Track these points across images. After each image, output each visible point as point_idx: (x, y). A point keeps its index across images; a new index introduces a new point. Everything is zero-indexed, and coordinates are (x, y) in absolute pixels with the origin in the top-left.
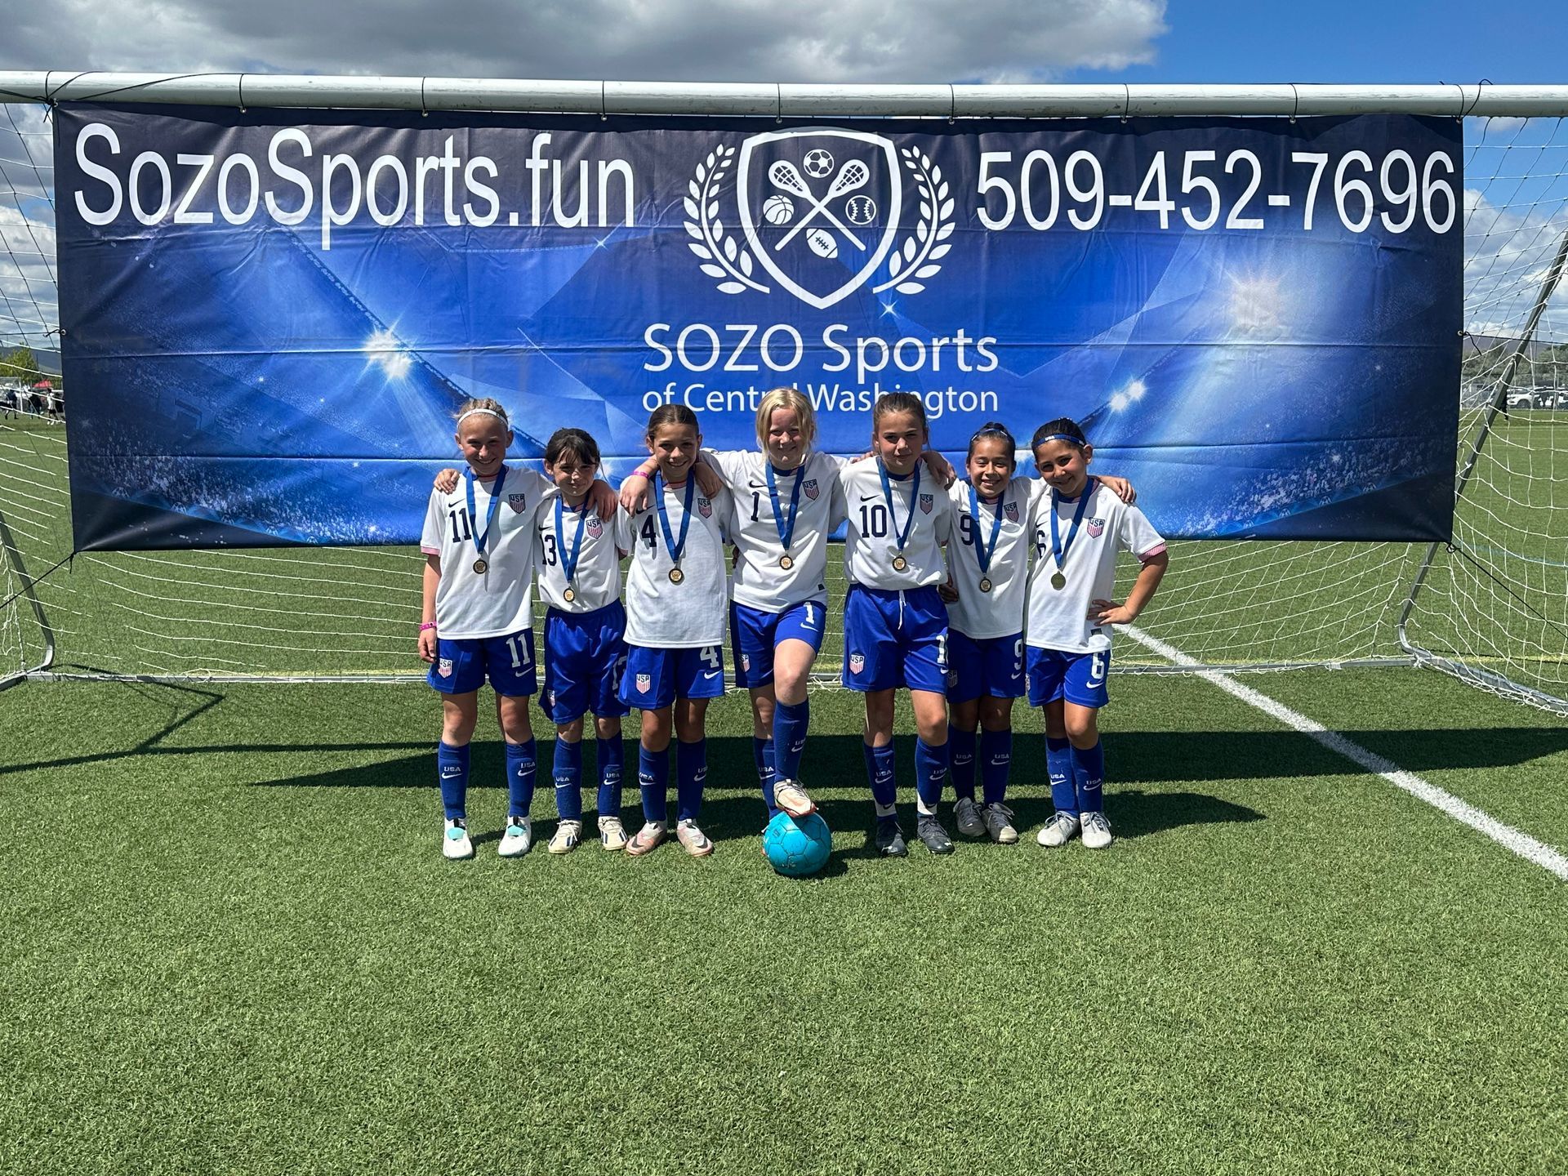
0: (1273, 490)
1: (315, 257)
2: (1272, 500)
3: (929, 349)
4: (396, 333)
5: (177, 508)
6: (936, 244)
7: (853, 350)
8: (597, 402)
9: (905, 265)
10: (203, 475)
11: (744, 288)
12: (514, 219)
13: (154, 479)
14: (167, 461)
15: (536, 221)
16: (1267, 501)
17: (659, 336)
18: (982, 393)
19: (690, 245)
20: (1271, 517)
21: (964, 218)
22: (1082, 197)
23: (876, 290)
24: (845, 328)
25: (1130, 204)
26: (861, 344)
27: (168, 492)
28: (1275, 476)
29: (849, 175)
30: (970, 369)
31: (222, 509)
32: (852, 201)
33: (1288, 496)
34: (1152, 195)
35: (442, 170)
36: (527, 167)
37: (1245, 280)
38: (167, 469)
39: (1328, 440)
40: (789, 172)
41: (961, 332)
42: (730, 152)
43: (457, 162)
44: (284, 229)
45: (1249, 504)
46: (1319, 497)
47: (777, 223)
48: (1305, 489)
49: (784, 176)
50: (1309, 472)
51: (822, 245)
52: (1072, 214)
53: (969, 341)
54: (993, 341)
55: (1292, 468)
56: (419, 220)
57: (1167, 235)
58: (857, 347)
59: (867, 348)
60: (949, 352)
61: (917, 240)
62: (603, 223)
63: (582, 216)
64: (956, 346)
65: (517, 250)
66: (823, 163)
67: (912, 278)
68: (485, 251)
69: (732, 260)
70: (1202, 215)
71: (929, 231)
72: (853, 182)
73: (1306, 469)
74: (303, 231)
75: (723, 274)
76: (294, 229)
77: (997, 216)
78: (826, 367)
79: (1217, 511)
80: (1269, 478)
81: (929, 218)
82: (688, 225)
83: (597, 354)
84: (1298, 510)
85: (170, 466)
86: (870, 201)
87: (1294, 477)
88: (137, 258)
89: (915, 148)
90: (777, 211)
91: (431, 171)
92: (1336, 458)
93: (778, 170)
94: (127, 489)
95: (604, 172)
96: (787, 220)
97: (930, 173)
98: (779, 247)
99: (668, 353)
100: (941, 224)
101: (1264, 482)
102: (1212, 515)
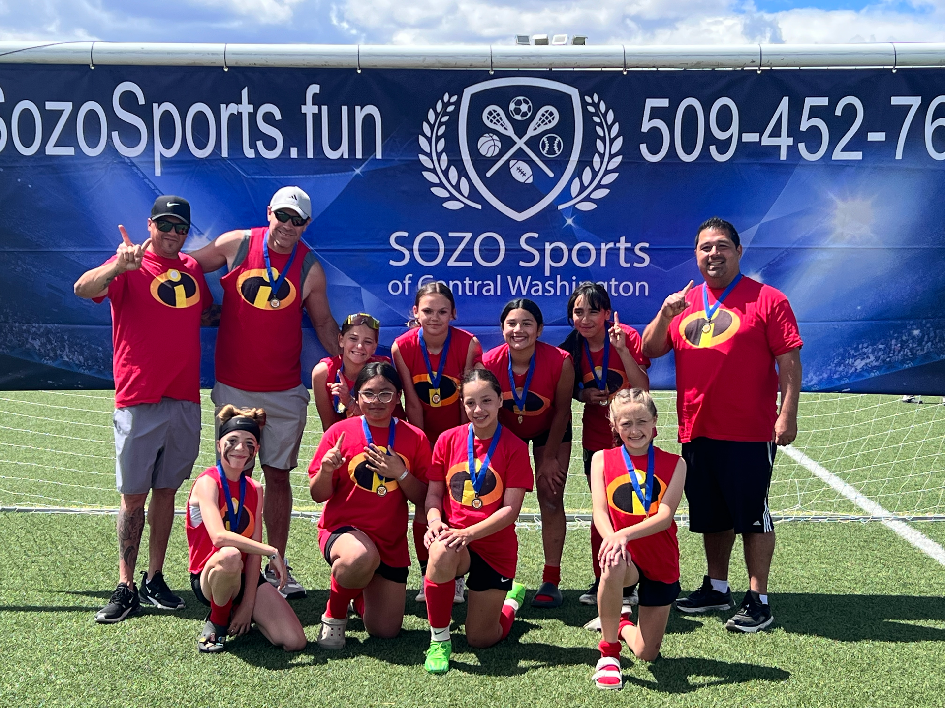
0: (864, 356)
1: (149, 181)
2: (864, 363)
3: (598, 251)
4: (210, 238)
5: (45, 362)
6: (607, 172)
7: (542, 252)
8: (355, 288)
9: (583, 188)
10: (66, 337)
11: (463, 205)
12: (294, 153)
13: (30, 340)
14: (39, 329)
15: (310, 155)
16: (860, 364)
17: (399, 240)
18: (637, 283)
19: (424, 173)
20: (863, 376)
21: (629, 152)
22: (721, 136)
23: (560, 207)
24: (536, 235)
25: (758, 140)
26: (548, 247)
27: (39, 350)
28: (865, 345)
29: (544, 118)
30: (628, 265)
31: (80, 362)
32: (545, 139)
33: (877, 361)
34: (776, 133)
35: (240, 114)
36: (303, 112)
37: (844, 199)
38: (39, 333)
39: (910, 319)
40: (498, 115)
41: (623, 239)
42: (454, 99)
43: (251, 108)
44: (127, 161)
45: (844, 366)
46: (903, 362)
47: (489, 155)
48: (891, 355)
49: (494, 117)
50: (893, 342)
51: (522, 173)
52: (713, 148)
53: (629, 245)
54: (647, 245)
55: (879, 339)
56: (225, 154)
57: (786, 164)
58: (544, 250)
59: (552, 250)
60: (613, 254)
61: (592, 169)
62: (359, 155)
63: (344, 150)
64: (619, 249)
65: (297, 176)
66: (524, 108)
67: (587, 199)
68: (273, 177)
69: (454, 183)
70: (813, 148)
71: (602, 163)
72: (546, 124)
73: (891, 340)
74: (141, 162)
75: (448, 195)
76: (134, 161)
77: (654, 151)
78: (522, 263)
79: (819, 370)
80: (860, 346)
81: (602, 152)
82: (422, 158)
83: (356, 253)
84: (886, 371)
85: (42, 330)
86: (558, 139)
87: (880, 346)
88: (19, 180)
89: (595, 95)
90: (488, 146)
91: (232, 115)
92: (916, 332)
93: (490, 113)
94: (8, 347)
95: (360, 114)
96: (495, 154)
97: (605, 115)
98: (489, 174)
99: (407, 253)
100: (612, 157)
101: (857, 349)
102: (815, 374)
